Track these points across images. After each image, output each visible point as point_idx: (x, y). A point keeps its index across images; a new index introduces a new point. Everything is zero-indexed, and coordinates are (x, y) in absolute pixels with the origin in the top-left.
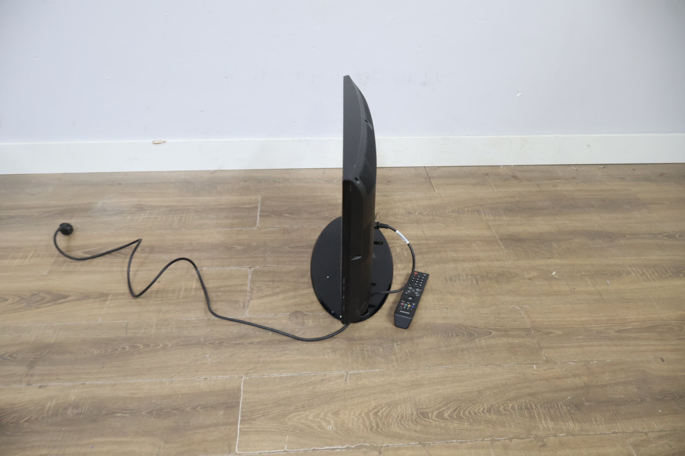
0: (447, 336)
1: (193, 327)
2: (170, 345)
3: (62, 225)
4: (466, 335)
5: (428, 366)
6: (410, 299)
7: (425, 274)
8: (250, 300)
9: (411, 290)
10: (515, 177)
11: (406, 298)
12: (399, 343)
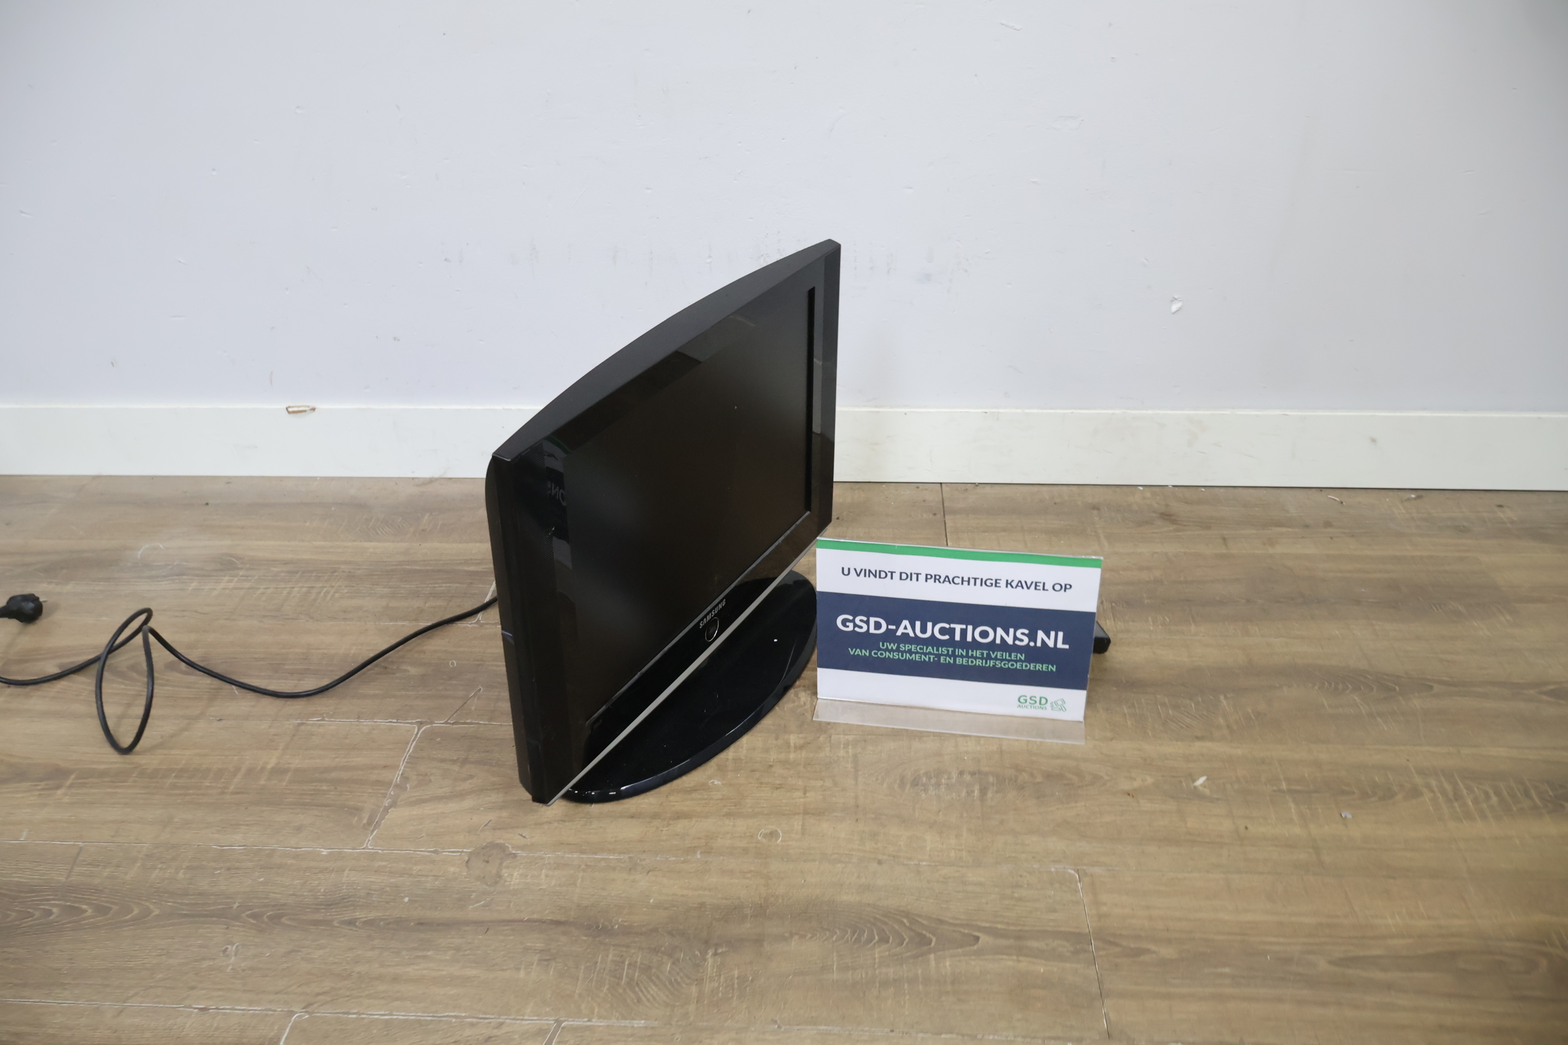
0: (856, 939)
1: (229, 869)
2: (157, 912)
4: (907, 940)
5: (775, 1022)
8: (390, 806)
10: (1167, 517)
12: (720, 951)
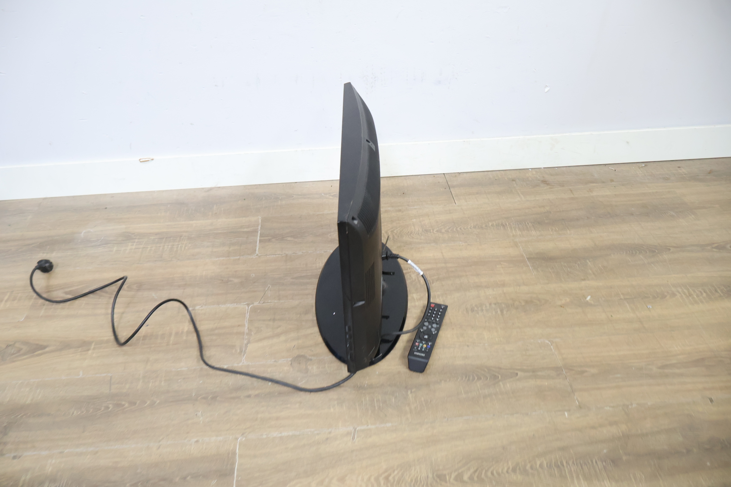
0: (468, 380)
1: (184, 379)
2: (158, 402)
3: (39, 262)
4: (489, 377)
5: (445, 418)
6: (426, 337)
7: (443, 305)
8: (247, 344)
9: (427, 327)
10: (545, 182)
11: (421, 336)
12: (413, 390)
